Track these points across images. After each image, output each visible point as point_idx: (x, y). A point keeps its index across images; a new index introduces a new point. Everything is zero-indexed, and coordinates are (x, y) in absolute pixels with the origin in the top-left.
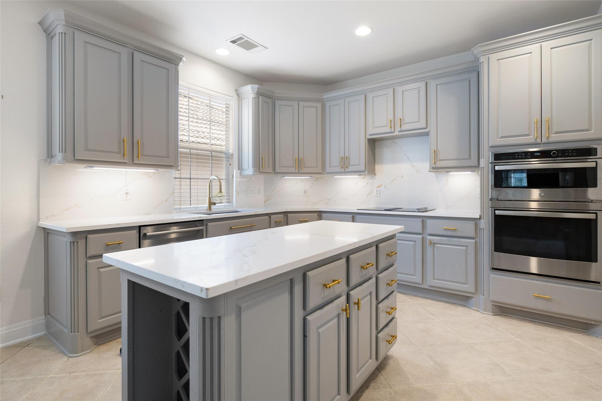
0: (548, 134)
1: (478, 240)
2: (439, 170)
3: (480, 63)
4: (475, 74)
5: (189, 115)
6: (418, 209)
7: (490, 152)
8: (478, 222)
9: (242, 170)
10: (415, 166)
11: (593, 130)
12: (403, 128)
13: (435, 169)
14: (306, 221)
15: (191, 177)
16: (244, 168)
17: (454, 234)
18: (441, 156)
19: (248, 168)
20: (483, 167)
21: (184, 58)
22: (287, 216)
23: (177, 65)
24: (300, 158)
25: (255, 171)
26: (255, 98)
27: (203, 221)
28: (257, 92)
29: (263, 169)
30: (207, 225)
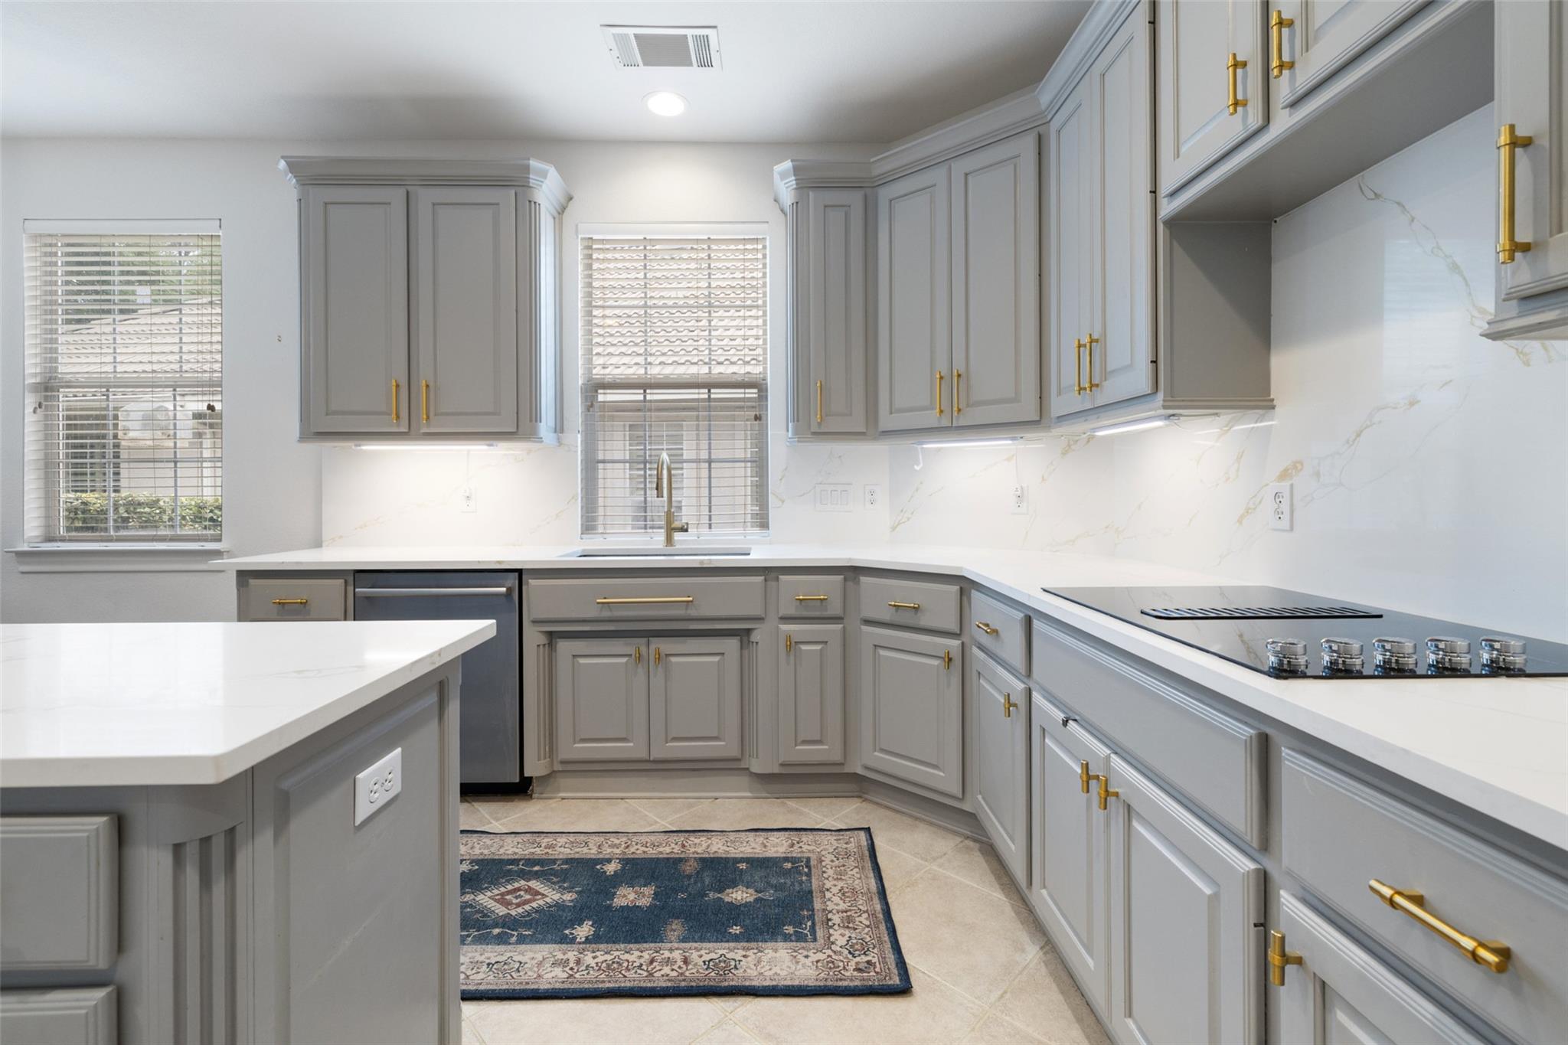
5: (646, 302)
21: (533, 163)
22: (857, 582)
23: (523, 186)
24: (955, 373)
25: (796, 432)
26: (795, 204)
27: (520, 572)
28: (798, 181)
29: (820, 424)
30: (528, 583)
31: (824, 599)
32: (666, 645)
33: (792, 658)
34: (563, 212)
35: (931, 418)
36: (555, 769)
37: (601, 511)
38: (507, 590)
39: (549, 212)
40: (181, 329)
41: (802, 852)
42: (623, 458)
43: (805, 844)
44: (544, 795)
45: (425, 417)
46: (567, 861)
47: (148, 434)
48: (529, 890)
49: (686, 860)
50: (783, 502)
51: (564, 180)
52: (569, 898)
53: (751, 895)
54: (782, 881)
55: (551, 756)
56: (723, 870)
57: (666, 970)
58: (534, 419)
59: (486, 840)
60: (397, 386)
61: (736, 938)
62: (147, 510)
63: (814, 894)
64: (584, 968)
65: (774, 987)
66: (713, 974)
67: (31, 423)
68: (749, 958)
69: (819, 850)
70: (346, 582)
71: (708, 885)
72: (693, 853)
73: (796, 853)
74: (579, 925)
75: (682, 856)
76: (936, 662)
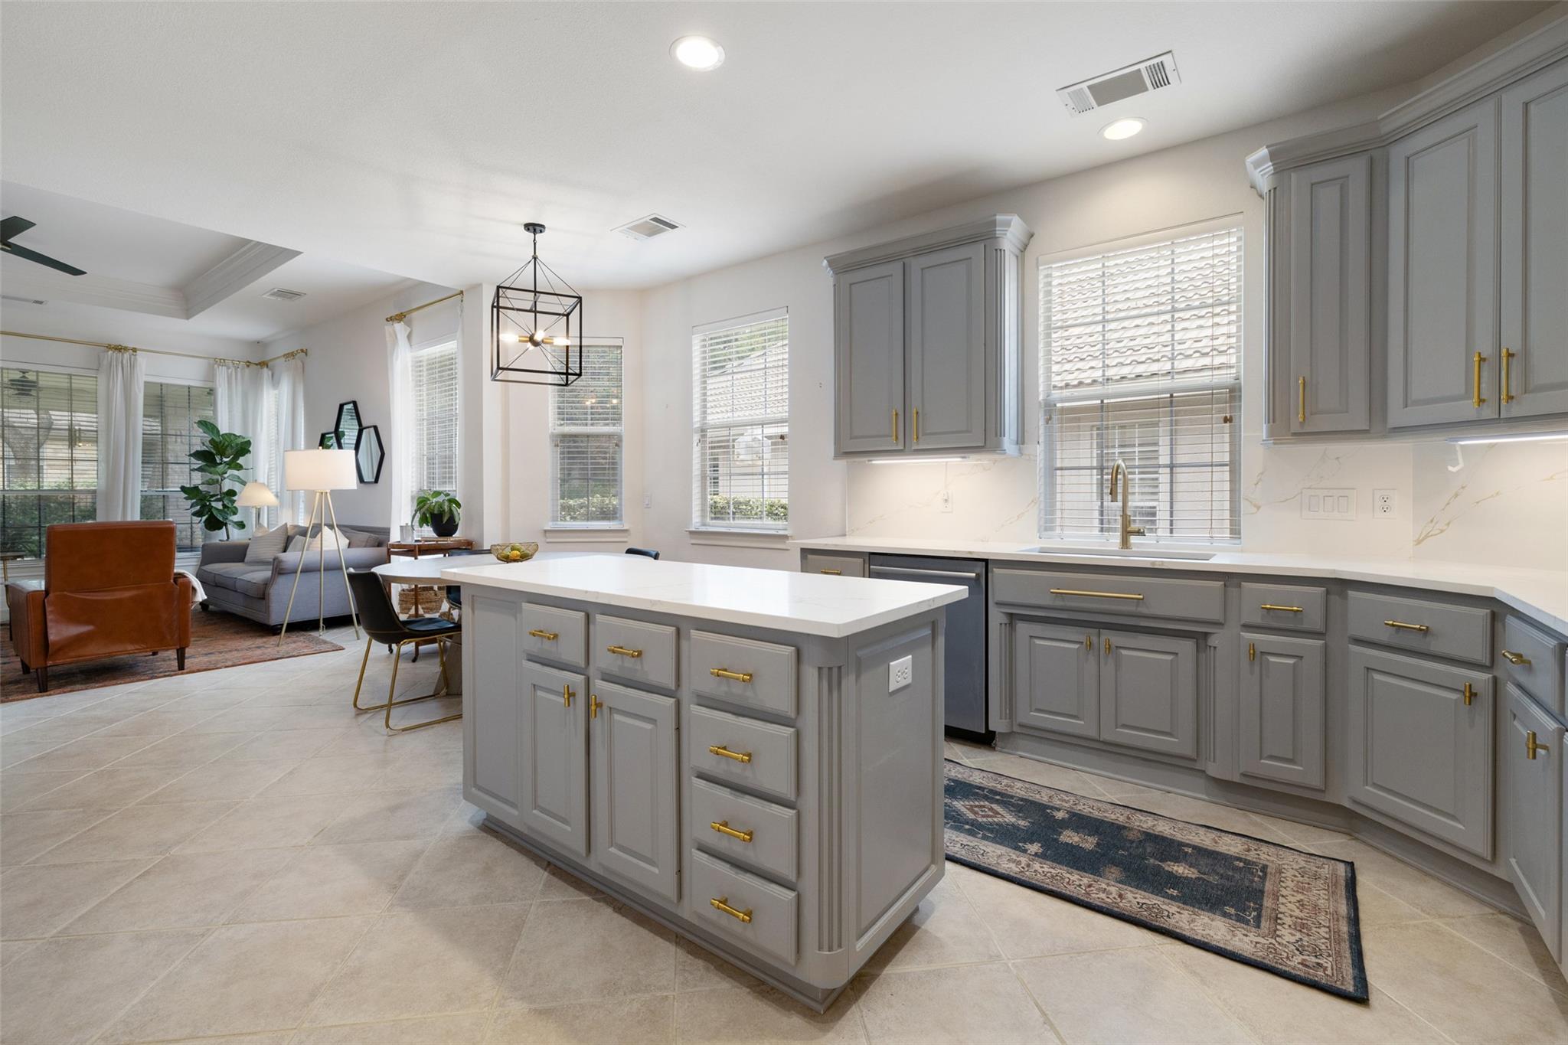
5: (1103, 317)
21: (999, 217)
22: (1345, 597)
23: (992, 238)
24: (1504, 352)
25: (1272, 433)
26: (1272, 191)
27: (986, 561)
28: (1275, 166)
29: (1302, 424)
30: (992, 571)
31: (1298, 611)
32: (1117, 639)
33: (1257, 668)
34: (1025, 249)
35: (1469, 409)
36: (1014, 730)
37: (1058, 514)
38: (976, 575)
39: (1012, 253)
40: (766, 385)
41: (1260, 859)
42: (1090, 465)
43: (1264, 853)
44: (1004, 750)
45: (915, 437)
46: (1022, 799)
47: (749, 457)
48: (991, 809)
49: (1131, 829)
50: (1258, 508)
51: (1025, 223)
52: (1023, 824)
53: (1193, 873)
54: (1230, 873)
55: (1011, 717)
56: (1170, 848)
57: (1102, 895)
58: (999, 434)
59: (959, 768)
60: (897, 414)
61: (1172, 898)
62: (744, 507)
63: (1266, 894)
64: (1033, 870)
65: (1206, 943)
66: (1145, 913)
67: (696, 451)
68: (1183, 915)
69: (1280, 863)
70: (864, 561)
71: (1150, 853)
72: (1138, 826)
73: (1252, 856)
74: (1030, 843)
75: (1127, 825)
76: (1454, 696)
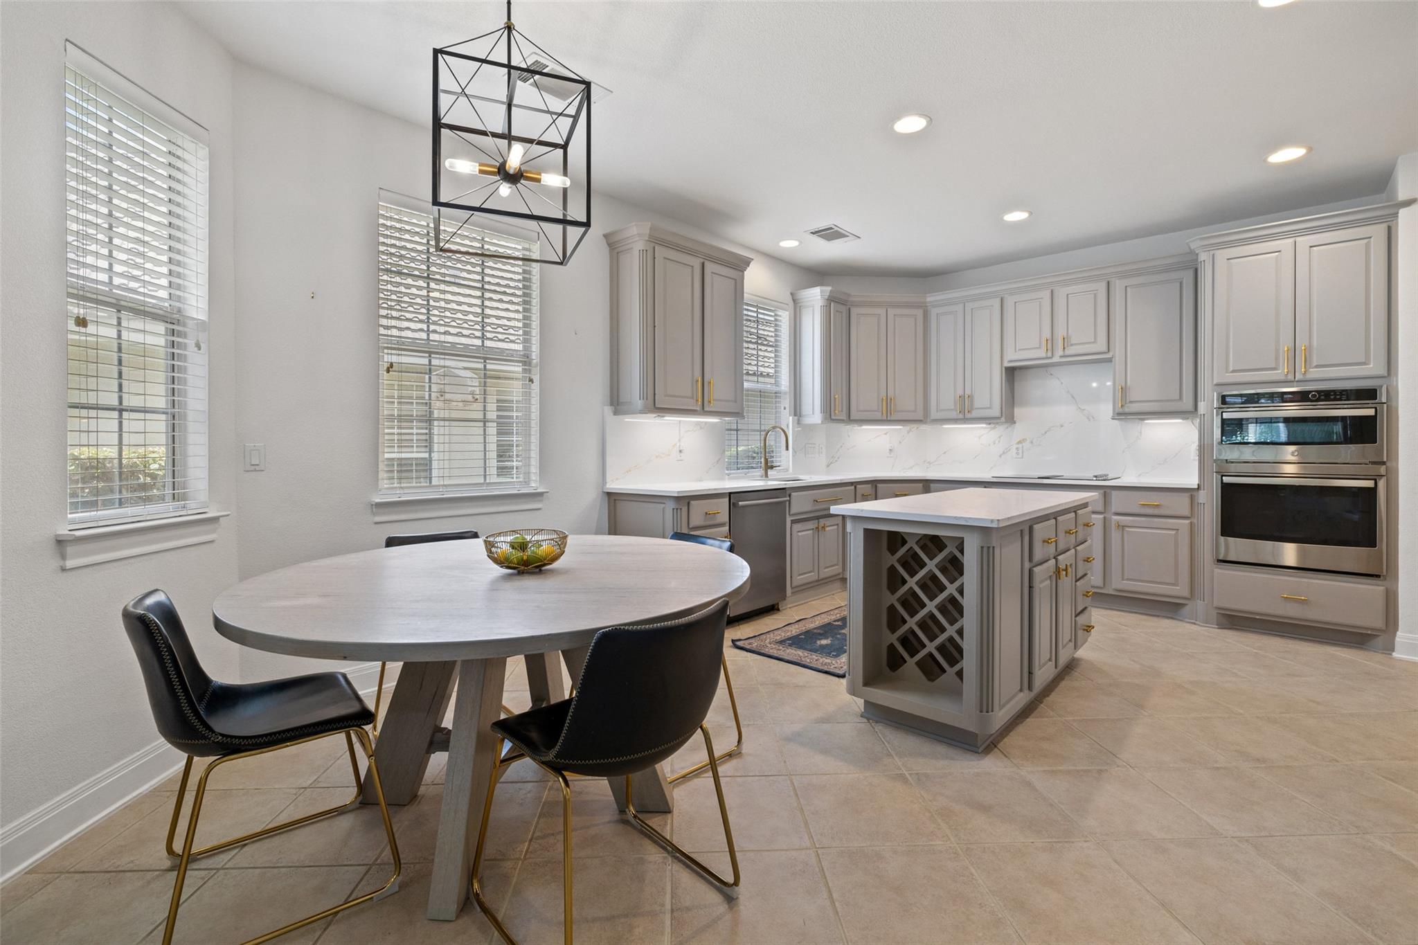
0: (1305, 367)
1: (1195, 521)
2: (1128, 417)
3: (1199, 261)
4: (1191, 273)
6: (1096, 477)
7: (1215, 393)
8: (1195, 493)
9: (800, 416)
10: (1084, 410)
11: (1372, 363)
12: (1068, 352)
13: (1122, 415)
14: (905, 495)
15: (739, 428)
16: (804, 413)
17: (1156, 512)
18: (1134, 395)
19: (813, 412)
20: (1204, 415)
25: (825, 418)
26: (825, 306)
27: (785, 489)
28: (829, 296)
29: (836, 415)
30: (791, 495)
70: (728, 499)
